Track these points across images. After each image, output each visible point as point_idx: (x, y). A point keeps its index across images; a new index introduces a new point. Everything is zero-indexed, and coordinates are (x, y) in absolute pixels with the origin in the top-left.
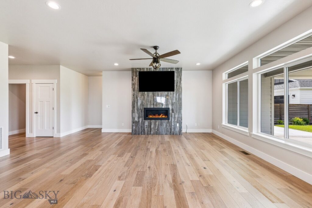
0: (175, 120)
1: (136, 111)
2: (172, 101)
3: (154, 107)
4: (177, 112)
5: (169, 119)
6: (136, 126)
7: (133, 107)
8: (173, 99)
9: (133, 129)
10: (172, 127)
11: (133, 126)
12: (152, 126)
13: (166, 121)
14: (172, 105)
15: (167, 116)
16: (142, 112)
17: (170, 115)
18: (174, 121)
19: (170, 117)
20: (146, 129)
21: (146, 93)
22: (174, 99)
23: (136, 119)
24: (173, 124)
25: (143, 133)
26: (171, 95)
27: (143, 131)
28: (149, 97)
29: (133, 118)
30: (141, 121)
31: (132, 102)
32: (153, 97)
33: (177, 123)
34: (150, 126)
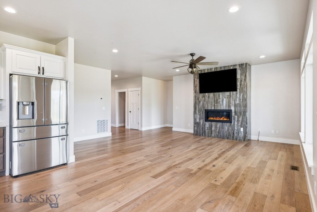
0: (238, 123)
1: (197, 112)
2: (234, 102)
3: (215, 108)
4: (241, 115)
5: (231, 122)
6: (198, 127)
7: (195, 108)
8: (236, 100)
9: (195, 130)
10: (235, 131)
11: (194, 127)
12: (213, 129)
13: (228, 124)
14: (235, 107)
15: (229, 119)
16: (203, 113)
17: (233, 118)
18: (237, 125)
19: (232, 119)
20: (207, 131)
21: (207, 94)
22: (238, 99)
23: (198, 120)
24: (236, 128)
25: (204, 134)
26: (233, 96)
27: (204, 132)
28: (210, 98)
29: (195, 119)
30: (202, 123)
31: (194, 103)
32: (213, 98)
33: (241, 127)
34: (211, 128)
